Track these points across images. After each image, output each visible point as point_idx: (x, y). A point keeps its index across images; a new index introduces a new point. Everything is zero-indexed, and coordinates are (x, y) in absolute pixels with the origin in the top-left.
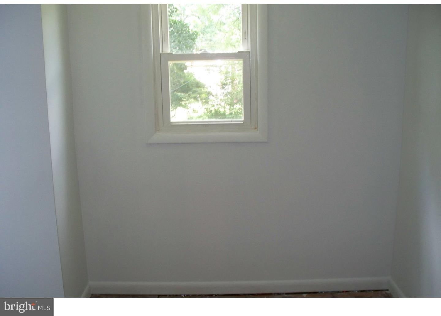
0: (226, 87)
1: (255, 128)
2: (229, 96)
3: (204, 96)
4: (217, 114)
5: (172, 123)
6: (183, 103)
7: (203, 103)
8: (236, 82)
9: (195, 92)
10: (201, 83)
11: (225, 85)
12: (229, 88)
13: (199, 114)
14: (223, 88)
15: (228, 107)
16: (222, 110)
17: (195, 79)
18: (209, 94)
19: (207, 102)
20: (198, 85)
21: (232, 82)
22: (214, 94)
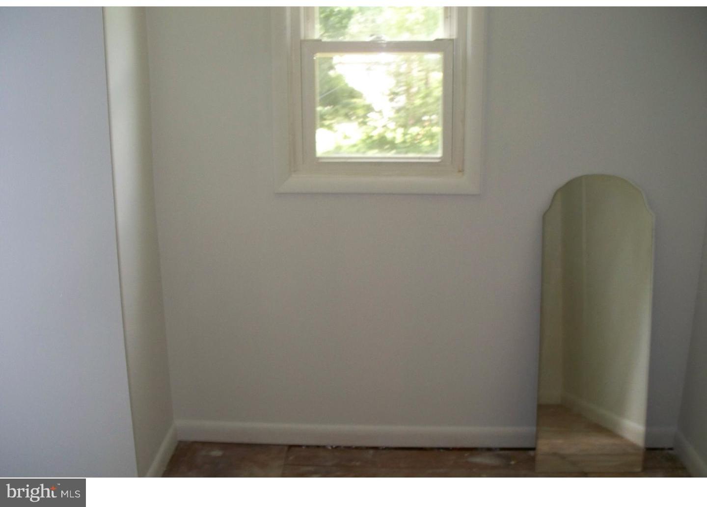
0: (398, 98)
1: (460, 171)
2: (402, 114)
3: (360, 112)
4: (382, 143)
5: (319, 158)
6: (327, 123)
7: (360, 123)
8: (414, 90)
9: (346, 106)
10: (355, 91)
11: (396, 94)
12: (402, 100)
13: (353, 142)
14: (392, 100)
15: (401, 130)
16: (389, 136)
17: (346, 85)
18: (369, 109)
19: (364, 123)
20: (352, 94)
21: (407, 91)
22: (376, 110)
